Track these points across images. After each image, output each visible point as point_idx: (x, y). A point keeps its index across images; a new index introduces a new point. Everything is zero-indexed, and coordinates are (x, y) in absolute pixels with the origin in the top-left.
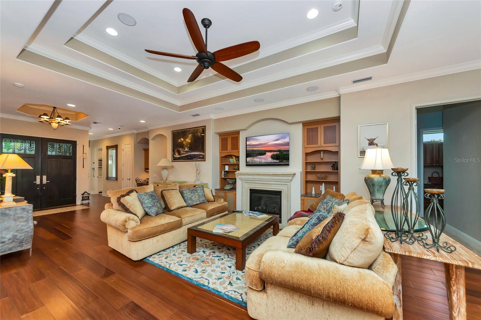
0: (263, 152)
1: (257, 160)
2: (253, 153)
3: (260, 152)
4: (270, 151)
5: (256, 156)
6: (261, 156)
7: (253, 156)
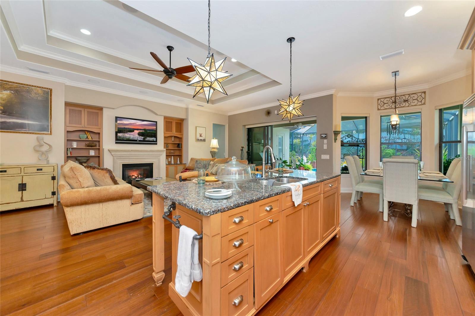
0: (132, 130)
1: (127, 135)
2: (125, 130)
3: (130, 129)
4: (138, 129)
5: (127, 132)
6: (130, 132)
7: (124, 132)
